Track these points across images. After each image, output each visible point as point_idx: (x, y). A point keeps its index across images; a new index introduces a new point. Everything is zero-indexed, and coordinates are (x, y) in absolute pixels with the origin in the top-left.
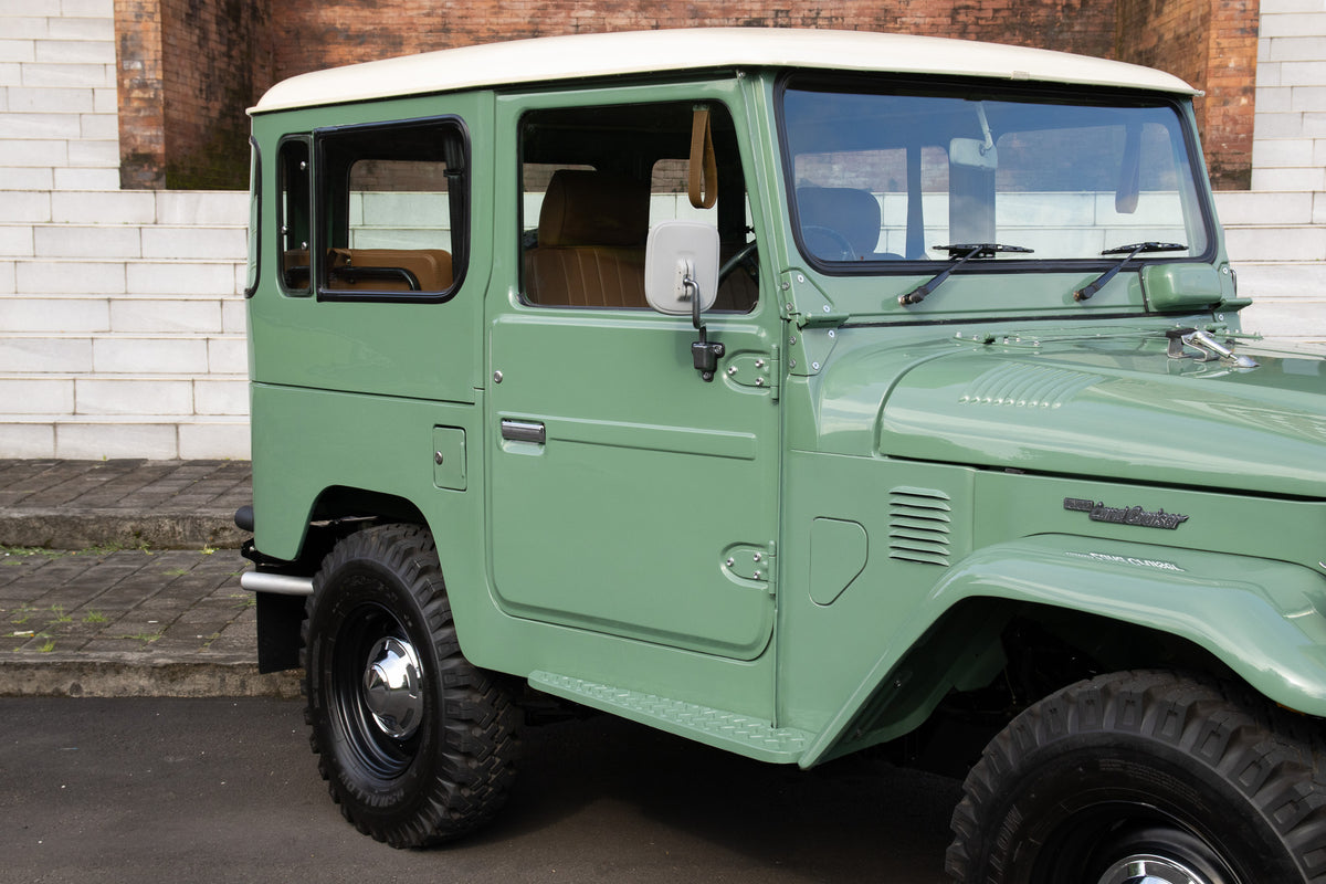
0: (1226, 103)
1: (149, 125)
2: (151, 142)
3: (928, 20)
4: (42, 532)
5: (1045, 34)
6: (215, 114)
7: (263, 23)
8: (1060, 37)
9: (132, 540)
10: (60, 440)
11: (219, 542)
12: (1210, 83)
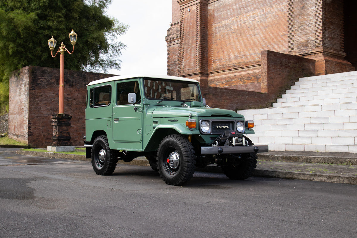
4: (331, 160)
10: (349, 149)
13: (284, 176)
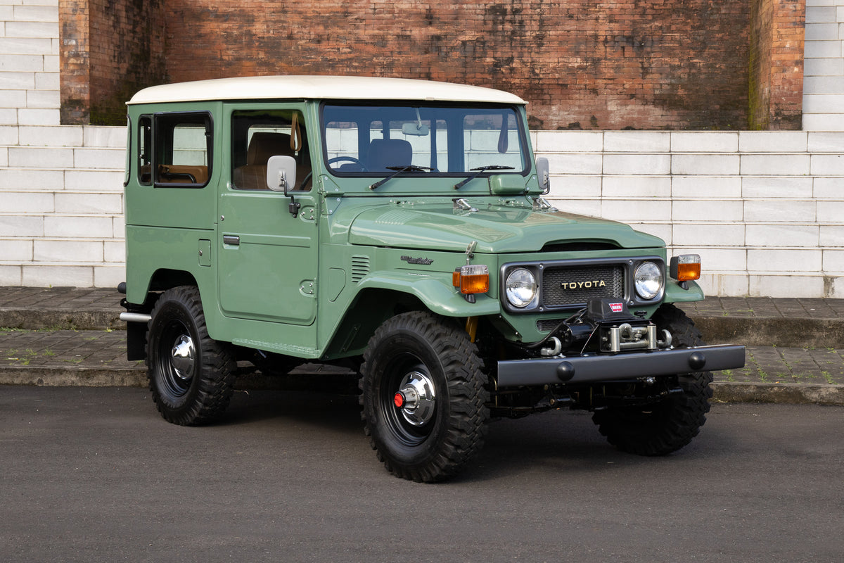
0: (784, 71)
1: (80, 81)
2: (81, 92)
3: (618, 5)
4: (17, 319)
5: (701, 15)
6: (123, 71)
7: (158, 7)
8: (711, 18)
9: (67, 325)
10: (24, 275)
11: (115, 326)
12: (774, 58)
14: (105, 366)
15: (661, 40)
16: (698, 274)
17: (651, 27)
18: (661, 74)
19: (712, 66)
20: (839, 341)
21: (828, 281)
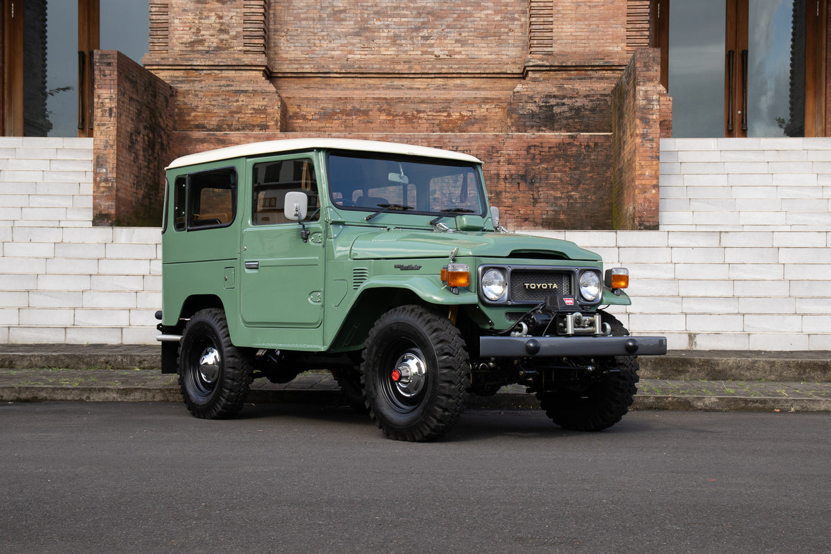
0: (645, 192)
1: (109, 200)
2: (109, 208)
3: (514, 152)
4: (65, 362)
5: (576, 160)
6: (140, 196)
8: (584, 162)
9: (104, 365)
10: (67, 335)
11: (142, 366)
12: (637, 183)
13: (14, 395)
14: (139, 386)
15: (547, 178)
16: (627, 283)
17: (539, 168)
18: (547, 203)
19: (585, 197)
20: (708, 374)
21: (692, 337)
